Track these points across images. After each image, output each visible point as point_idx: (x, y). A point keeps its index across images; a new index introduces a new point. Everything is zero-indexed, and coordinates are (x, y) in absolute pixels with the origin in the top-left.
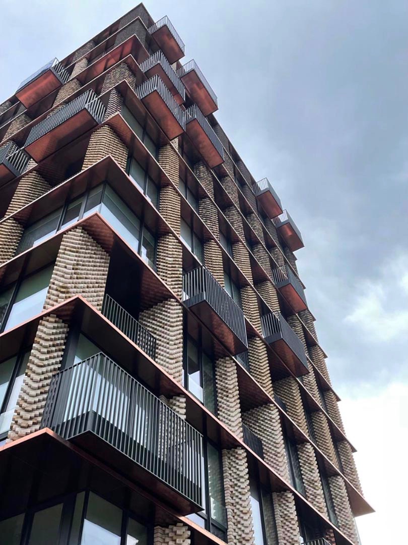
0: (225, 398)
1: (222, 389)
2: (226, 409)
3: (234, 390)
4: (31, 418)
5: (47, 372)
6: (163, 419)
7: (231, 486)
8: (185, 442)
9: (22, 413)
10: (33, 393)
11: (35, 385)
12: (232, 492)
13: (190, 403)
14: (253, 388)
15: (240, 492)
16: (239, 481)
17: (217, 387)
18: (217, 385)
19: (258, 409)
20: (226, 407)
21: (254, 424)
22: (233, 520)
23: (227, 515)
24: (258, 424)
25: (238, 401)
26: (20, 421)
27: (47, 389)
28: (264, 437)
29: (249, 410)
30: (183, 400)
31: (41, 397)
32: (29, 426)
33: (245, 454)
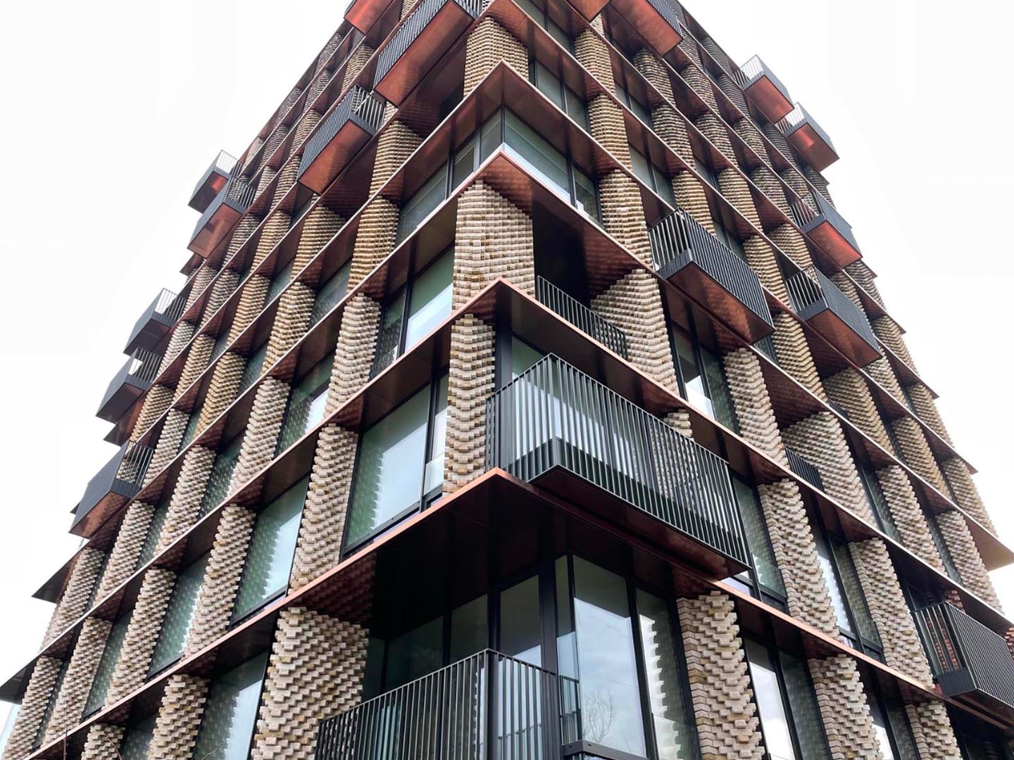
0: (748, 409)
1: (741, 398)
2: (753, 426)
3: (762, 395)
4: (470, 461)
5: (477, 396)
6: (659, 448)
7: (782, 537)
8: (699, 477)
9: (456, 455)
10: (465, 426)
11: (466, 415)
12: (784, 545)
13: (695, 417)
14: (789, 393)
15: (798, 545)
16: (793, 527)
17: (732, 396)
18: (731, 393)
19: (803, 423)
20: (752, 423)
21: (799, 446)
22: (794, 585)
23: (782, 579)
24: (806, 446)
25: (772, 411)
26: (455, 466)
27: (483, 418)
28: (820, 463)
29: (789, 427)
30: (686, 416)
31: (477, 431)
32: (469, 472)
33: (797, 488)
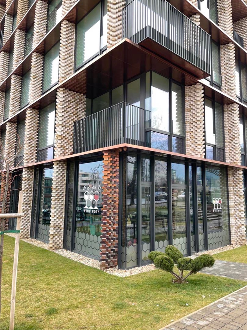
0: (223, 14)
1: (221, 9)
2: (223, 21)
3: (229, 8)
4: (116, 36)
5: (119, 7)
6: (186, 30)
7: (225, 64)
8: (199, 42)
9: (111, 33)
10: (114, 21)
11: (114, 16)
12: (225, 67)
13: (202, 17)
14: (240, 7)
15: (230, 67)
16: (229, 61)
17: (218, 8)
19: (242, 20)
20: (223, 19)
21: (239, 30)
22: (225, 81)
23: (221, 79)
24: (241, 29)
25: (231, 15)
26: (111, 38)
27: (121, 17)
28: (245, 36)
29: (236, 22)
30: (199, 17)
31: (119, 23)
32: (116, 40)
33: (234, 46)
